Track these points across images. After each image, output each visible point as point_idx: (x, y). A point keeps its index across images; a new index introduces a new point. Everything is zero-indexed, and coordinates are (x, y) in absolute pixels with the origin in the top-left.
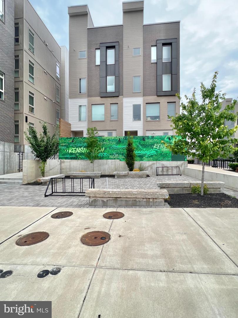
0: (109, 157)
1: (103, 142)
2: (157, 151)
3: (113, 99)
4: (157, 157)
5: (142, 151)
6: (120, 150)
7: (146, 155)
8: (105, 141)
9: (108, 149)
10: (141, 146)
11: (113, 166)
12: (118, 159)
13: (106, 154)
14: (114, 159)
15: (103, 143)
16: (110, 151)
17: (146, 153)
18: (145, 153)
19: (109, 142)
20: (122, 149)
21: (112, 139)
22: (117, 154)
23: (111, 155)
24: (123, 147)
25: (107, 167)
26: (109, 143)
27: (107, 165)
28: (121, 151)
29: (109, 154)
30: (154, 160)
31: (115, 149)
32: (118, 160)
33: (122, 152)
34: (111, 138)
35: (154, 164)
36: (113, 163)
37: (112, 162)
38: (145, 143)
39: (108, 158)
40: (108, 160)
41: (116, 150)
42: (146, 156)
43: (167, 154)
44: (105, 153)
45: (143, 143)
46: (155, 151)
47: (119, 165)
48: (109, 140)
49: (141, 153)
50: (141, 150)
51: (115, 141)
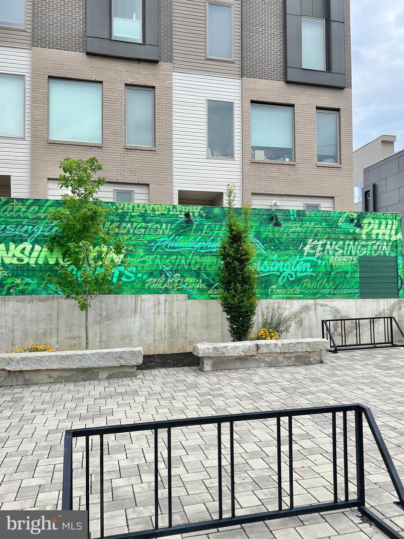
0: (144, 283)
1: (121, 222)
2: (314, 265)
3: (134, 66)
4: (314, 285)
5: (266, 263)
6: (186, 259)
7: (279, 276)
8: (127, 219)
9: (141, 252)
10: (263, 244)
11: (161, 320)
12: (180, 291)
13: (132, 272)
14: (166, 291)
15: (118, 227)
16: (149, 259)
17: (281, 270)
18: (276, 269)
19: (144, 225)
20: (196, 253)
21: (157, 213)
22: (176, 271)
23: (151, 274)
24: (199, 245)
25: (138, 323)
26: (146, 228)
27: (138, 315)
28: (193, 262)
29: (143, 274)
30: (305, 296)
31: (170, 254)
32: (182, 297)
33: (196, 263)
34: (153, 210)
35: (306, 308)
36: (162, 307)
37: (159, 303)
38: (277, 235)
39: (141, 289)
40: (144, 296)
41: (174, 257)
42: (280, 282)
43: (346, 273)
44: (130, 269)
45: (271, 235)
46: (309, 264)
47: (183, 314)
48: (143, 216)
49: (262, 268)
50: (264, 260)
51: (167, 223)
